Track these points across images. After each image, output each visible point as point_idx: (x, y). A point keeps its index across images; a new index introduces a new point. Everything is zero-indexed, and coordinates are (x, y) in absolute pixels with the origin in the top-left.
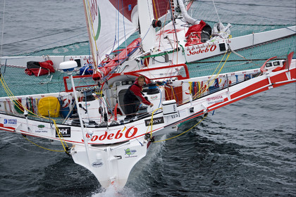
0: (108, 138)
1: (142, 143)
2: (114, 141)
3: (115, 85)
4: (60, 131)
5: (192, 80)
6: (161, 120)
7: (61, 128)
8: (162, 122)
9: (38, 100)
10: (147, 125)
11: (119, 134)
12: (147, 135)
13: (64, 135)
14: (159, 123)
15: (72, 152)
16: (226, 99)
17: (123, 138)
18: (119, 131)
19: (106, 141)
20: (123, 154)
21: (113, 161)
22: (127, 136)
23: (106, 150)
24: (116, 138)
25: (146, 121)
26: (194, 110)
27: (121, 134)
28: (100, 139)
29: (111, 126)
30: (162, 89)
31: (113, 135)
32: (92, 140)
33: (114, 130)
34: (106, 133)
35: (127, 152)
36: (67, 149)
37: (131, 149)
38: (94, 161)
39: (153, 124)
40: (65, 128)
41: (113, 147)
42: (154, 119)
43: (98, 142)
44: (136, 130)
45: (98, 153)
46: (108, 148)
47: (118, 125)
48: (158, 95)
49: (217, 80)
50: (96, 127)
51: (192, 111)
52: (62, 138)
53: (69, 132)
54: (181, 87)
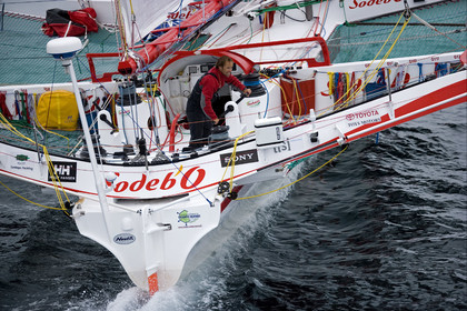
0: (148, 188)
1: (212, 200)
2: (158, 193)
3: (187, 71)
4: (56, 169)
5: (336, 67)
6: (252, 156)
7: (58, 164)
8: (255, 159)
9: (37, 96)
10: (224, 165)
11: (169, 181)
12: (223, 186)
13: (63, 178)
14: (248, 161)
15: (75, 212)
16: (386, 118)
17: (177, 189)
18: (170, 174)
19: (144, 193)
20: (174, 221)
21: (153, 234)
22: (183, 185)
23: (139, 212)
24: (163, 187)
25: (223, 157)
26: (319, 138)
27: (173, 182)
28: (132, 189)
29: (155, 163)
30: (272, 86)
31: (157, 181)
32: (116, 190)
33: (160, 172)
34: (144, 177)
35: (183, 217)
36: (67, 205)
37: (190, 212)
38: (119, 232)
39: (237, 163)
40: (65, 164)
41: (154, 207)
42: (238, 154)
43: (127, 194)
44: (202, 173)
45: (126, 218)
46: (145, 207)
47: (167, 162)
48: (262, 98)
49: (381, 72)
50: (125, 165)
51: (314, 140)
52: (58, 184)
53: (73, 172)
54: (313, 81)
